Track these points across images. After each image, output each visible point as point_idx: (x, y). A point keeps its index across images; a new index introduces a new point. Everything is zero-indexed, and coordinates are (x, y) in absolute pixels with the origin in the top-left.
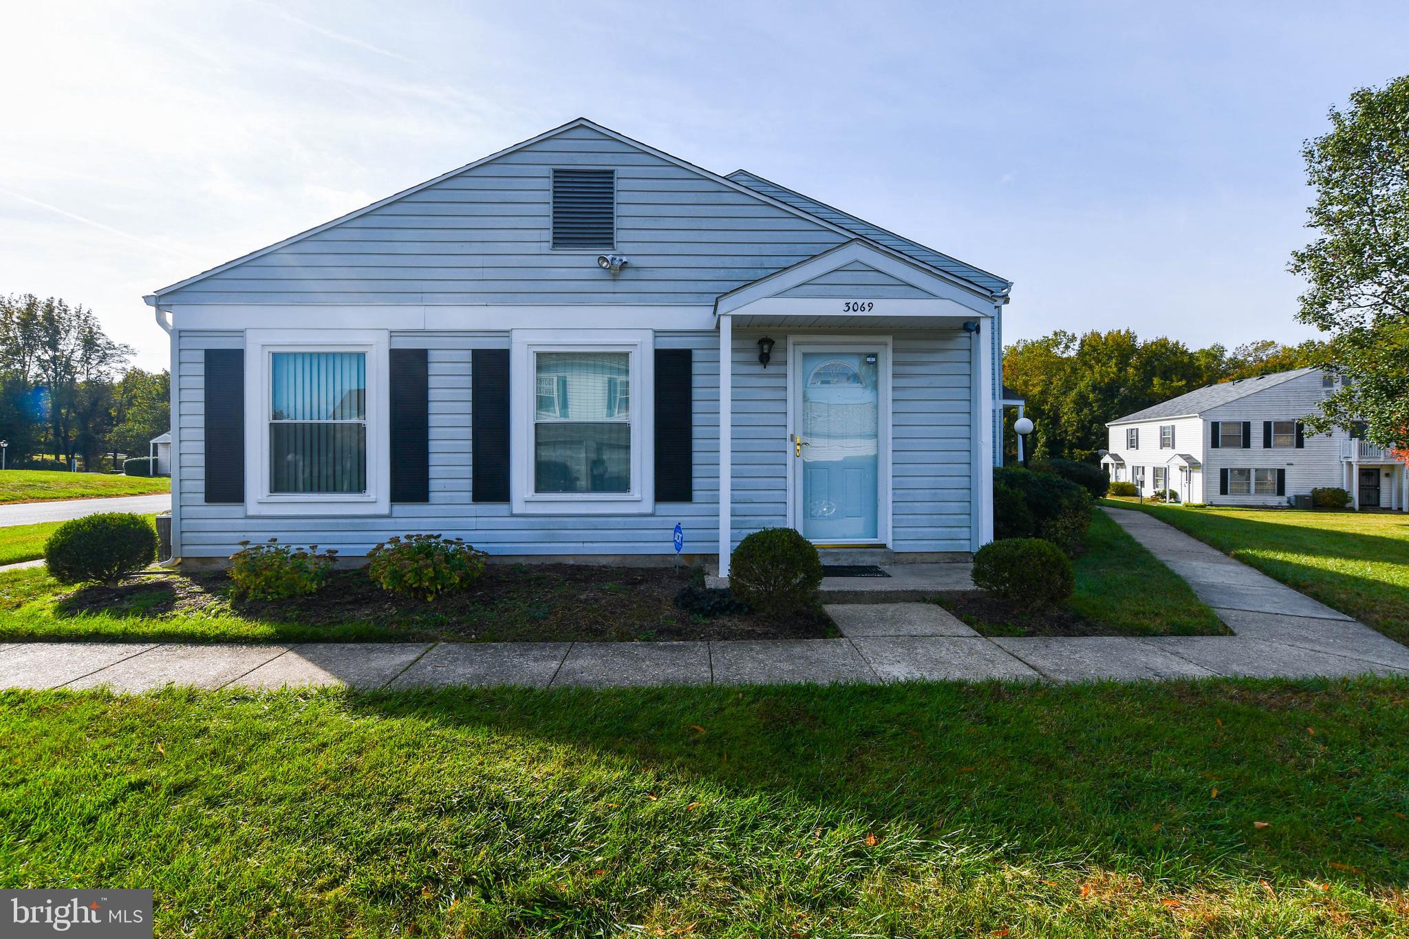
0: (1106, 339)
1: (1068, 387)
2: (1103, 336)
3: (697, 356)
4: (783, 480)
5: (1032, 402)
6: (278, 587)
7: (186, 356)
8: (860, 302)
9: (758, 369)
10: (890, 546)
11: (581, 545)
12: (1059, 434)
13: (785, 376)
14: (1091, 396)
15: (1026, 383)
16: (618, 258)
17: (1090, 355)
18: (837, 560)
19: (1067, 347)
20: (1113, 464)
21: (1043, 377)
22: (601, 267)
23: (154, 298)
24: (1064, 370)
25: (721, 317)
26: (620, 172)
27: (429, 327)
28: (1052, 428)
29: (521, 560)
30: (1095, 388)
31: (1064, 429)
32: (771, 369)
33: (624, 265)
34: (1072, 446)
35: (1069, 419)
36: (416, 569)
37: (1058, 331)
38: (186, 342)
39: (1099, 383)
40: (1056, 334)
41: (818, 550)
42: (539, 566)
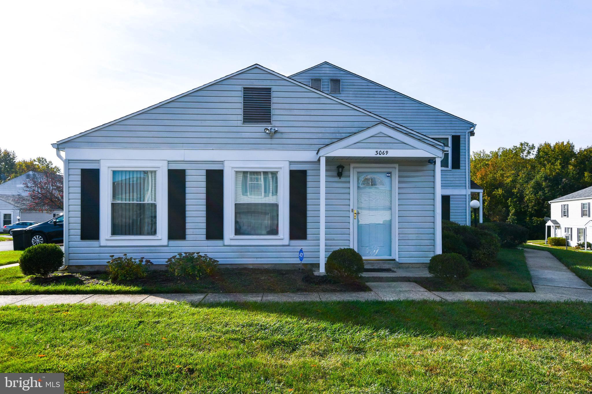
0: (555, 147)
1: (529, 178)
2: (552, 145)
3: (309, 173)
4: (348, 230)
5: (506, 187)
6: (131, 274)
7: (71, 172)
8: (382, 151)
9: (337, 179)
10: (397, 260)
11: (256, 259)
12: (524, 208)
13: (349, 182)
14: (544, 183)
15: (502, 175)
16: (273, 128)
17: (543, 158)
18: (373, 266)
19: (529, 153)
20: (553, 226)
21: (513, 172)
22: (265, 132)
23: (56, 145)
24: (527, 168)
25: (321, 157)
26: (274, 89)
27: (186, 159)
28: (519, 204)
29: (228, 266)
30: (546, 178)
31: (526, 205)
32: (343, 179)
33: (276, 132)
34: (531, 215)
35: (529, 198)
36: (192, 266)
37: (523, 142)
38: (72, 166)
39: (549, 175)
40: (522, 144)
41: (364, 261)
42: (237, 269)
